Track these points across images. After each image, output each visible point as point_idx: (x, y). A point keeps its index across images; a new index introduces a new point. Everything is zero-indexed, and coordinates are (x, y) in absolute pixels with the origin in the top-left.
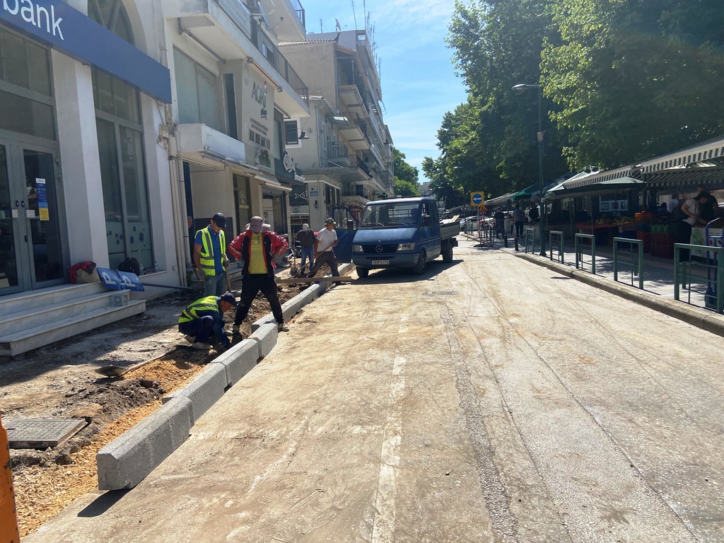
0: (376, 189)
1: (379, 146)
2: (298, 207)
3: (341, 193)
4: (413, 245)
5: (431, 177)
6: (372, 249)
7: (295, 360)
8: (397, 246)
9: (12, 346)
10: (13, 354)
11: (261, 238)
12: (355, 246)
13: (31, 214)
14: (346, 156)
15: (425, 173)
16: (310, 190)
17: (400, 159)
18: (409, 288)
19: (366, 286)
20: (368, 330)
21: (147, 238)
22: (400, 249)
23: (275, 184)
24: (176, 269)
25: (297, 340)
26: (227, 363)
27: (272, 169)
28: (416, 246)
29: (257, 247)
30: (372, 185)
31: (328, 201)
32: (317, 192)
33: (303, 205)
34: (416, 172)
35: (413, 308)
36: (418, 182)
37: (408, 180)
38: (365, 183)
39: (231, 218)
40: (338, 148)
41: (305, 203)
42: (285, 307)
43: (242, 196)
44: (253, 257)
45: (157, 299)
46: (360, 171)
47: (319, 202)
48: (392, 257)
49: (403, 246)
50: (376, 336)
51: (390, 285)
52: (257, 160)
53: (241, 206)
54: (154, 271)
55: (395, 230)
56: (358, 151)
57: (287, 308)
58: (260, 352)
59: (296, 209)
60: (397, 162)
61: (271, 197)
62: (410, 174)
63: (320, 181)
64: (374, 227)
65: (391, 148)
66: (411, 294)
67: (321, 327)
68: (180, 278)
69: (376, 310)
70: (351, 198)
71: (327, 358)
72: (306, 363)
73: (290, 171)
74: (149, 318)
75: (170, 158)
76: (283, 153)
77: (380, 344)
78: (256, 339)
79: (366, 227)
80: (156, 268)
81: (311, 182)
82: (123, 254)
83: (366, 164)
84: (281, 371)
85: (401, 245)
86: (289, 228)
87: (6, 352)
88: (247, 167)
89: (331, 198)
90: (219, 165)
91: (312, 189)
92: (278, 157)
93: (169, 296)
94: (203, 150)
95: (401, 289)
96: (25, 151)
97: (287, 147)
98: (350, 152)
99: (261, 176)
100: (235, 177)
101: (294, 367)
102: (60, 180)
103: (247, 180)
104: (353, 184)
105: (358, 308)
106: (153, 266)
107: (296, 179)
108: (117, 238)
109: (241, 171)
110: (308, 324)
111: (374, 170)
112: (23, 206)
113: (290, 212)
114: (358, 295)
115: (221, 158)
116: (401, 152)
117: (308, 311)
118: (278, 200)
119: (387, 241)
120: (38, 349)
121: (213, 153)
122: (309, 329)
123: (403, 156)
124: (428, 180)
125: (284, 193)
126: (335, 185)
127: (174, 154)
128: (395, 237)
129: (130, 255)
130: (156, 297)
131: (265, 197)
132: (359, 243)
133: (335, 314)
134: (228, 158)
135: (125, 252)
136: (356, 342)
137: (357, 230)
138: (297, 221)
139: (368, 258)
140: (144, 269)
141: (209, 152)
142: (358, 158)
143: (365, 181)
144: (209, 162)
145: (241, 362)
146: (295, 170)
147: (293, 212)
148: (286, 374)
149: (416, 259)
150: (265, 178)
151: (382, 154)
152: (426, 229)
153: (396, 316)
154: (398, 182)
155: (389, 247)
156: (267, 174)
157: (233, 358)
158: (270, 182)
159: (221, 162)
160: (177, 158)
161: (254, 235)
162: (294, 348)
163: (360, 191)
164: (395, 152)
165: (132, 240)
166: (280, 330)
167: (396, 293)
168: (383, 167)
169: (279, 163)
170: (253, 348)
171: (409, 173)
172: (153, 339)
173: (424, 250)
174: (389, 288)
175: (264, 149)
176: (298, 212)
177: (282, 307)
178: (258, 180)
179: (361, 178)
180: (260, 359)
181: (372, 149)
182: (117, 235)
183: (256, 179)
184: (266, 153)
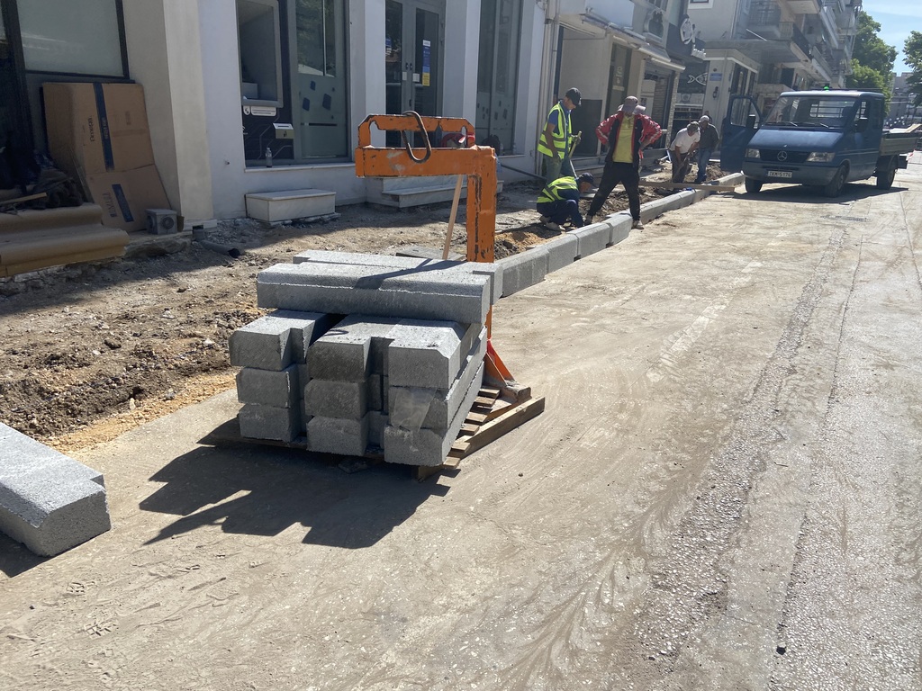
0: (817, 77)
1: (836, 10)
2: (689, 95)
3: (757, 79)
4: (831, 156)
5: (916, 64)
6: (773, 156)
7: (643, 250)
8: (808, 155)
9: (400, 199)
10: (401, 207)
11: (632, 123)
12: (751, 150)
13: (416, 77)
14: (776, 23)
15: (905, 57)
16: (711, 72)
17: (870, 31)
18: (807, 209)
19: (751, 201)
20: (732, 239)
21: (510, 115)
22: (811, 160)
23: (663, 60)
24: (534, 154)
25: (650, 237)
26: (580, 236)
27: (663, 40)
28: (834, 159)
29: (626, 132)
30: (809, 70)
31: (733, 89)
32: (720, 75)
33: (696, 92)
34: (893, 55)
35: (800, 227)
36: (893, 71)
37: (874, 67)
38: (798, 66)
39: (601, 101)
40: (767, 10)
41: (701, 89)
42: (644, 207)
43: (619, 73)
44: (620, 143)
45: (512, 184)
46: (795, 49)
47: (720, 89)
48: (797, 169)
49: (816, 156)
50: (739, 244)
51: (783, 204)
52: (647, 27)
53: (615, 87)
54: (512, 154)
55: (811, 134)
56: (799, 16)
57: (646, 209)
58: (611, 238)
59: (686, 97)
60: (863, 35)
61: (655, 78)
62: (883, 58)
63: (729, 59)
64: (783, 127)
65: (856, 13)
66: (806, 215)
67: (679, 231)
68: (536, 165)
69: (752, 224)
70: (770, 87)
71: (678, 254)
72: (654, 254)
73: (687, 43)
74: (504, 199)
75: (547, 21)
76: (682, 15)
77: (740, 252)
78: (609, 224)
79: (773, 126)
80: (514, 150)
81: (715, 59)
82: (486, 131)
83: (807, 37)
84: (628, 256)
85: (814, 154)
86: (671, 121)
87: (396, 204)
88: (632, 36)
89: (740, 86)
90: (599, 31)
91: (715, 70)
92: (675, 23)
93: (523, 183)
94: (584, 12)
95: (796, 209)
96: (417, 9)
97: (691, 6)
98: (785, 16)
99: (647, 48)
100: (616, 48)
101: (641, 255)
102: (442, 43)
103: (629, 52)
104: (779, 66)
105: (730, 220)
106: (512, 148)
107: (693, 54)
108: (484, 110)
109: (622, 40)
110: (666, 227)
111: (819, 46)
112: (411, 69)
113: (676, 101)
114: (737, 208)
115: (603, 23)
116: (875, 20)
117: (669, 216)
118: (663, 82)
119: (795, 147)
120: (417, 206)
121: (594, 16)
122: (666, 230)
123: (877, 27)
124: (909, 70)
125: (674, 72)
126: (751, 66)
127: (552, 17)
128: (809, 142)
129: (493, 133)
130: (510, 182)
131: (648, 77)
132: (755, 147)
133: (701, 222)
134: (612, 24)
135: (489, 129)
136: (714, 246)
137: (758, 129)
138: (685, 115)
139: (764, 167)
140: (504, 150)
141: (591, 15)
142: (796, 30)
143: (798, 63)
144: (590, 28)
145: (592, 239)
146: (694, 41)
147: (682, 102)
148: (632, 258)
149: (831, 175)
150: (652, 50)
151: (838, 22)
152: (857, 136)
153: (773, 232)
154: (858, 70)
155: (796, 156)
156: (655, 46)
157: (586, 234)
158: (658, 56)
159: (603, 28)
160: (554, 21)
161: (626, 118)
162: (646, 242)
163: (787, 78)
164: (864, 19)
165: (496, 115)
166: (635, 227)
167: (787, 212)
168: (835, 44)
169: (675, 31)
170: (605, 231)
171: (881, 55)
172: (510, 215)
173: (847, 166)
174: (781, 207)
175: (658, 10)
176: (688, 102)
177: (641, 207)
178: (643, 54)
179: (794, 59)
180: (609, 245)
181: (822, 14)
182: (483, 108)
183: (640, 52)
184: (658, 17)
